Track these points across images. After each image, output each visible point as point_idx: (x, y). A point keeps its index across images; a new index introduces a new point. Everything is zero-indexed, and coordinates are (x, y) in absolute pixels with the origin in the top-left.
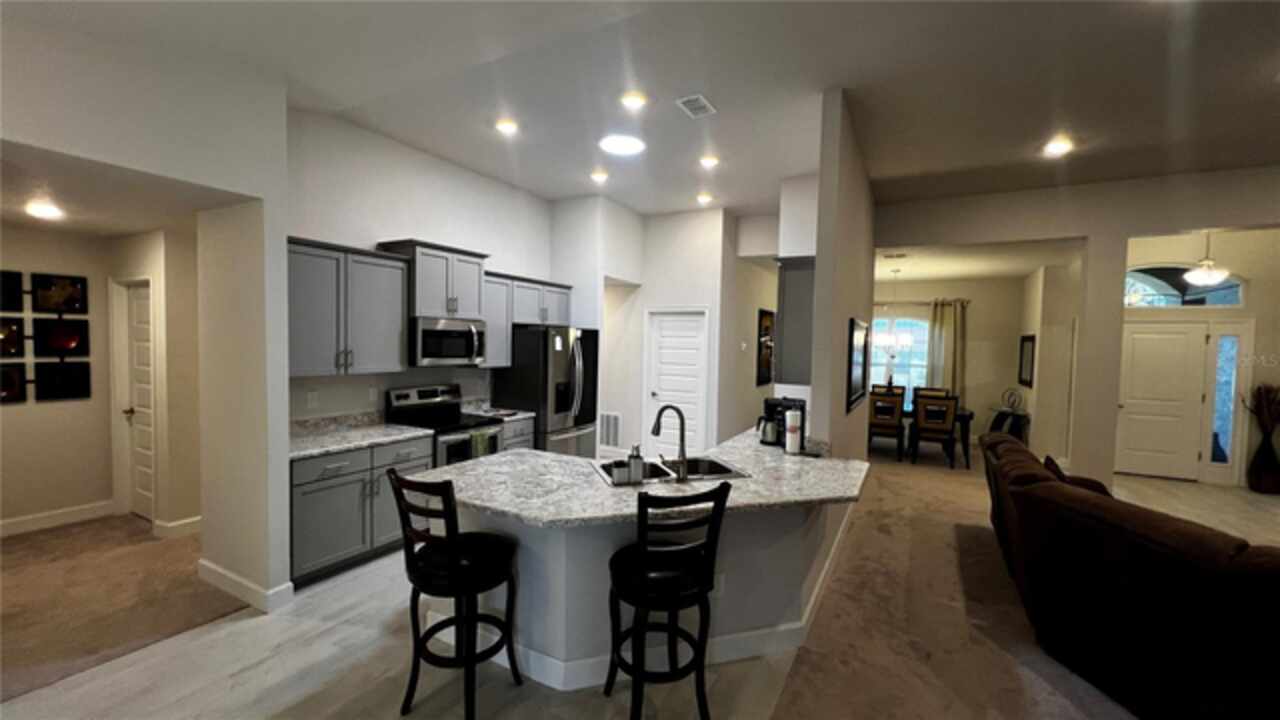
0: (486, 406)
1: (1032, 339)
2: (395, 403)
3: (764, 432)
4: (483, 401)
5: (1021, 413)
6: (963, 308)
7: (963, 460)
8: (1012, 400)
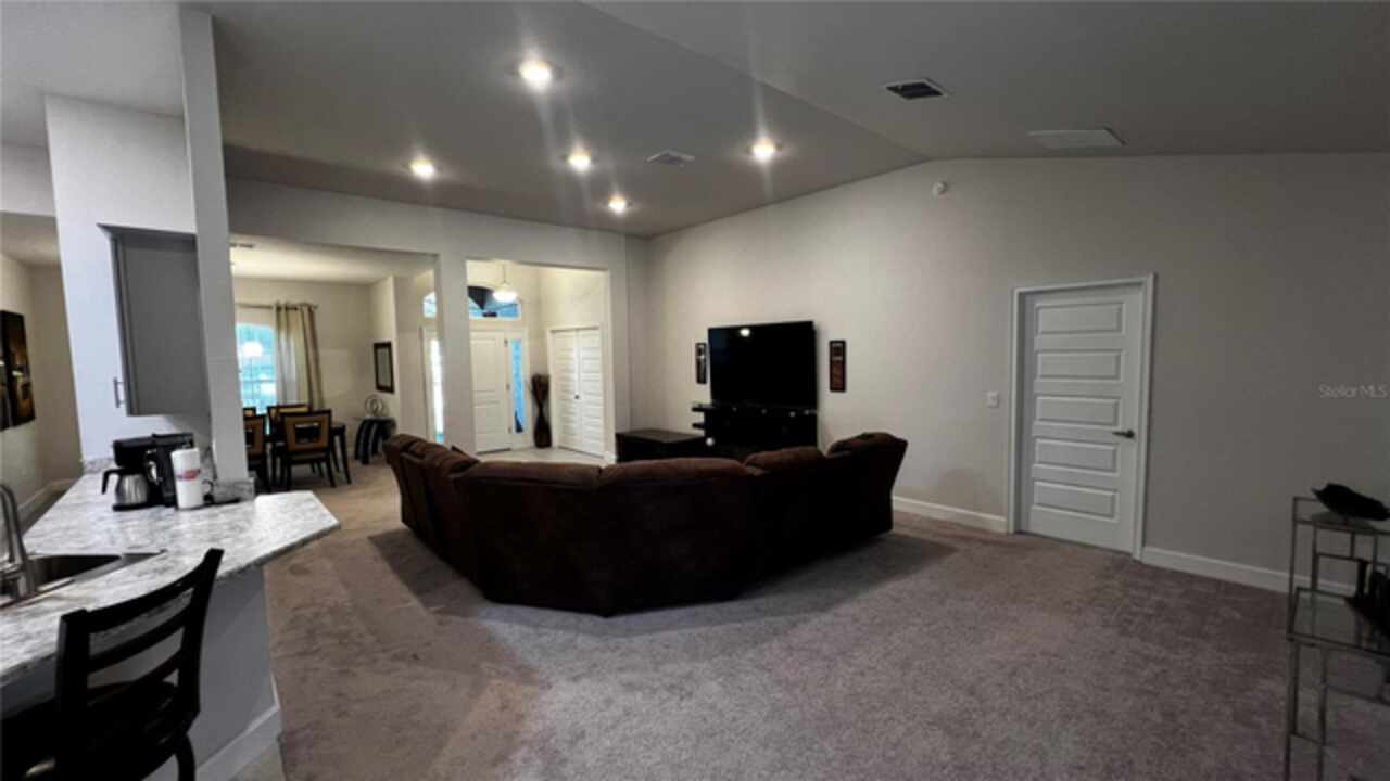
1: (388, 345)
5: (383, 418)
6: (310, 310)
7: (344, 477)
8: (375, 407)
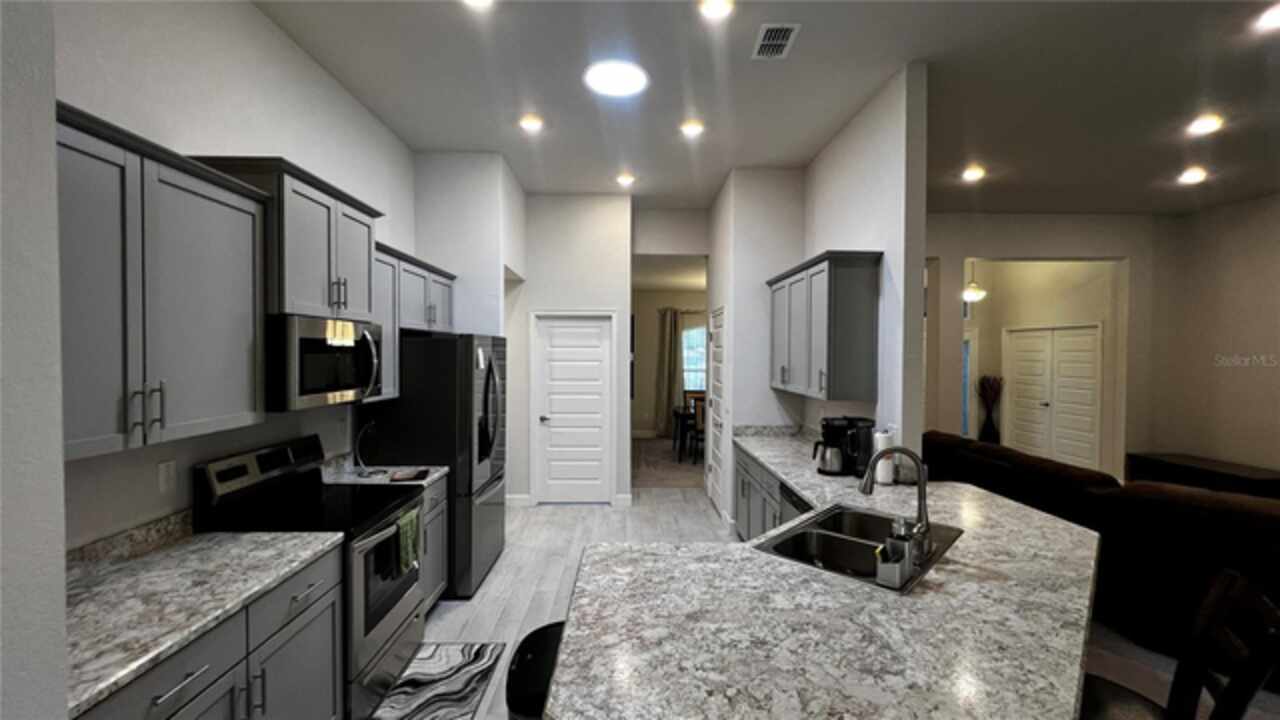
0: (349, 465)
2: (221, 489)
3: (823, 458)
4: (344, 457)
